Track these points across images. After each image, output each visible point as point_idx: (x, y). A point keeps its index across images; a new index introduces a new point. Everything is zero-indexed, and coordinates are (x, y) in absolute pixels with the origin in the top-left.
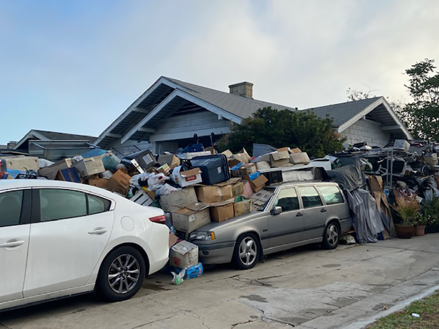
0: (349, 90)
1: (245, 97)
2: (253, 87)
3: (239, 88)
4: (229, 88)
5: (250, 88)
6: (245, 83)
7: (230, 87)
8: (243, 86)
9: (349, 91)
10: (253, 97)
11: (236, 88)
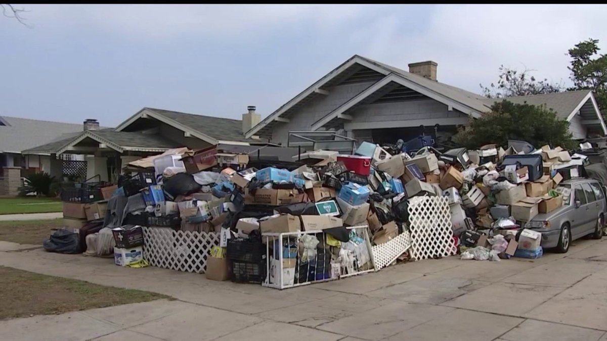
0: (501, 67)
1: (430, 79)
2: (437, 67)
3: (422, 67)
4: (409, 68)
5: (434, 69)
6: (429, 63)
7: (410, 65)
8: (427, 66)
9: (502, 69)
10: (437, 79)
11: (418, 67)
